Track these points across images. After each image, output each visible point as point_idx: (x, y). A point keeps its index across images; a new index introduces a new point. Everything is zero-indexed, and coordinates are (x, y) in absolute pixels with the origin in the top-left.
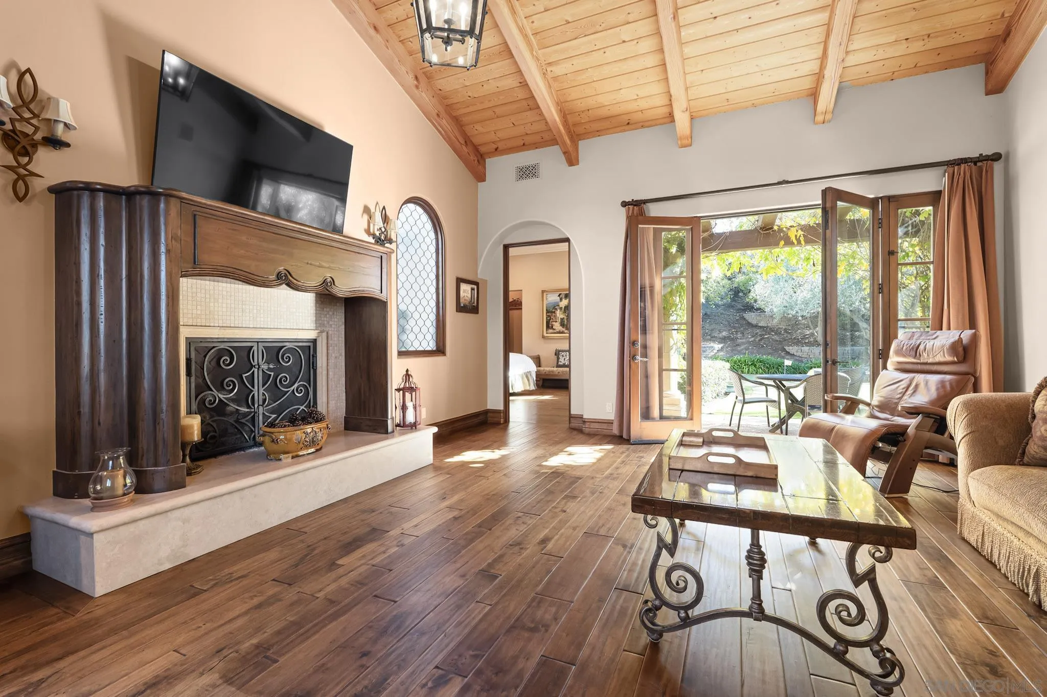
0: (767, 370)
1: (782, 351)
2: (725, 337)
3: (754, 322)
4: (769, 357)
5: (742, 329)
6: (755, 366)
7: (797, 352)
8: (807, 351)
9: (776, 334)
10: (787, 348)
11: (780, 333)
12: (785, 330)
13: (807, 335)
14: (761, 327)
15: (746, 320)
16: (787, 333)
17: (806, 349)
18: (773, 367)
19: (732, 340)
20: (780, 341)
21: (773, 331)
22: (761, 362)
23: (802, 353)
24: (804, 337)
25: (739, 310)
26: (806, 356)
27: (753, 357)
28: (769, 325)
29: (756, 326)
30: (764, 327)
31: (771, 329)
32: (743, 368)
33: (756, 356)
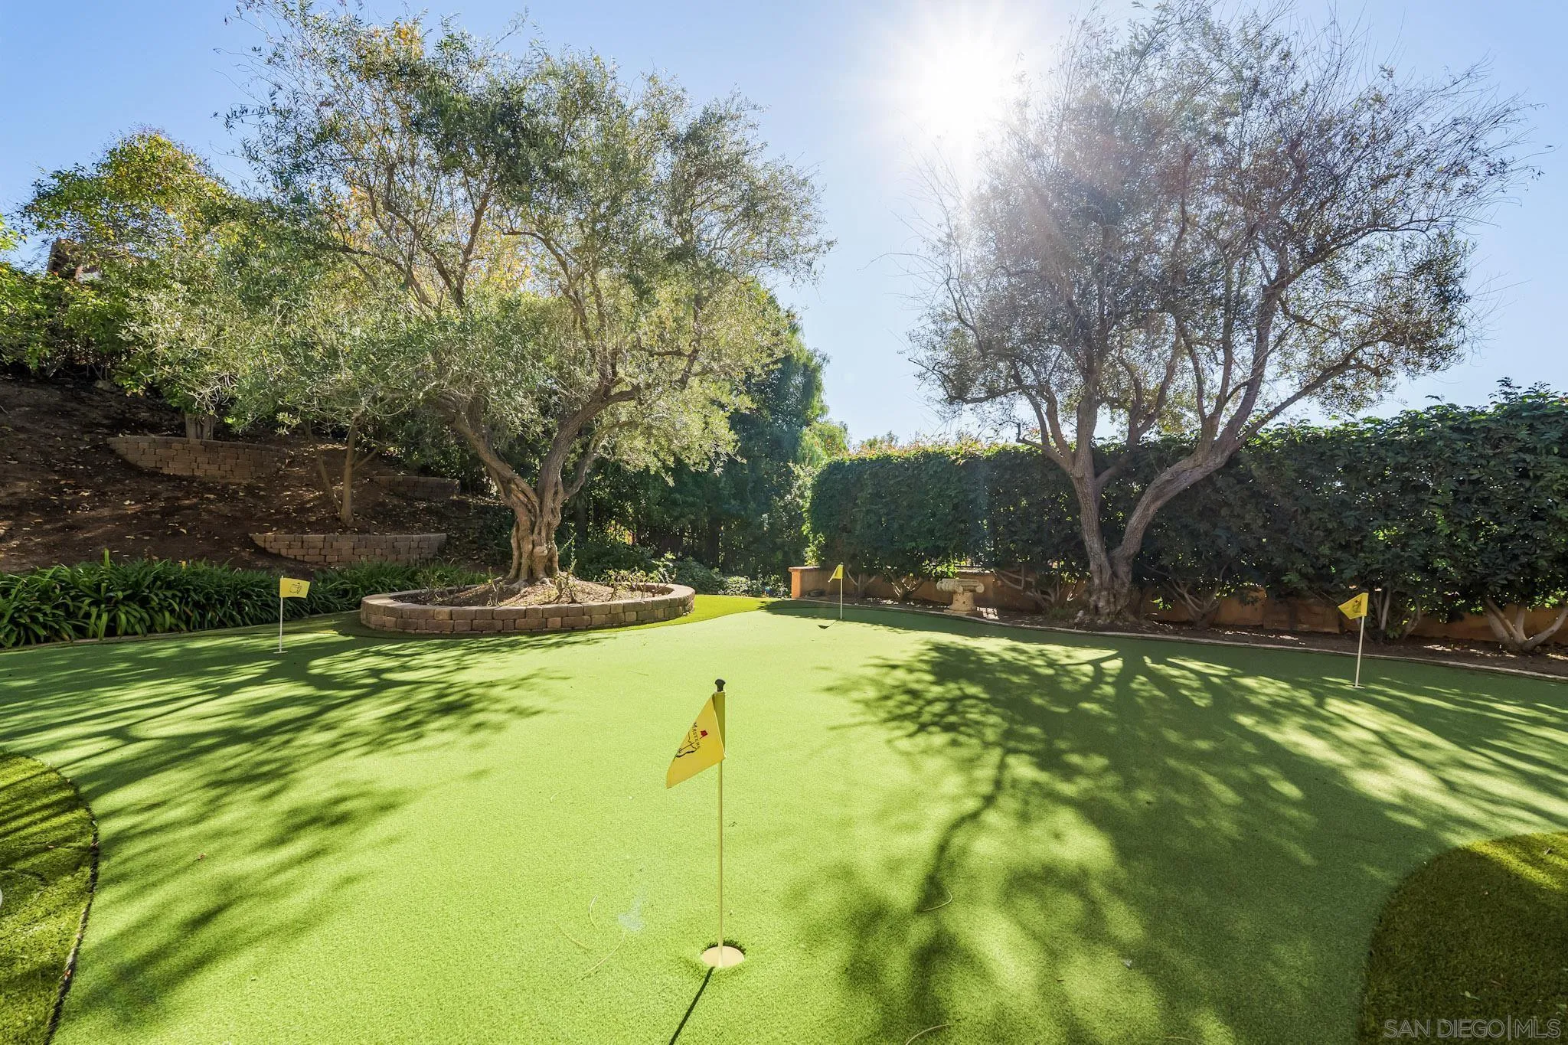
0: (195, 616)
1: (243, 548)
2: (23, 502)
3: (147, 463)
4: (202, 566)
5: (100, 479)
6: (144, 602)
7: (290, 546)
8: (321, 545)
9: (221, 497)
10: (257, 537)
11: (234, 496)
12: (250, 490)
13: (309, 502)
14: (170, 478)
15: (119, 456)
16: (255, 496)
17: (315, 538)
18: (222, 603)
19: (52, 511)
20: (235, 518)
21: (210, 490)
22: (169, 586)
23: (303, 552)
24: (302, 509)
25: (90, 427)
26: (316, 558)
27: (134, 568)
28: (197, 473)
29: (154, 475)
30: (181, 479)
31: (202, 484)
32: (88, 615)
33: (151, 562)
